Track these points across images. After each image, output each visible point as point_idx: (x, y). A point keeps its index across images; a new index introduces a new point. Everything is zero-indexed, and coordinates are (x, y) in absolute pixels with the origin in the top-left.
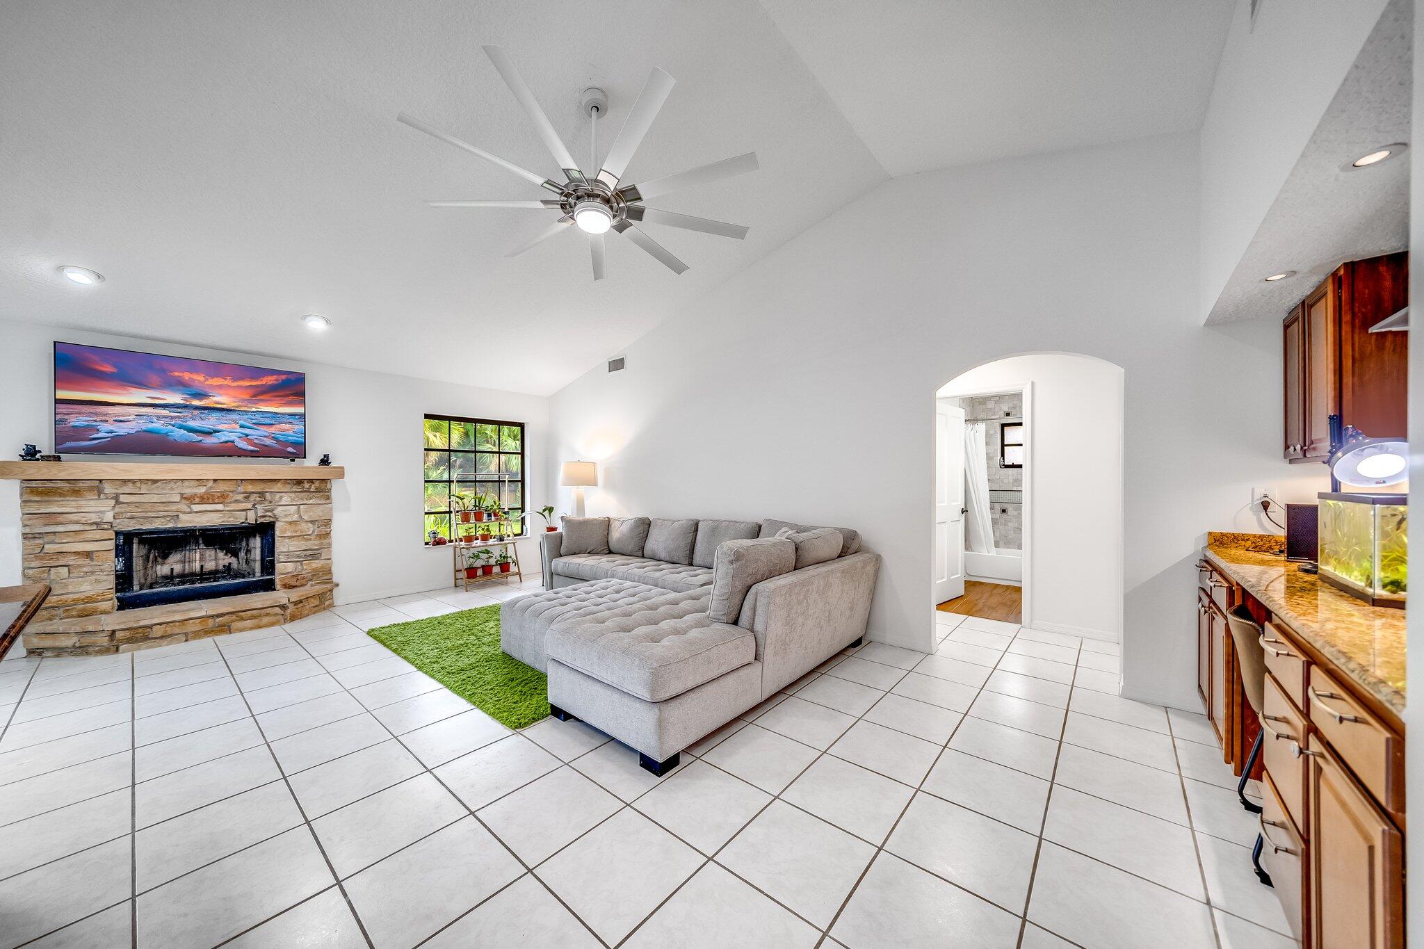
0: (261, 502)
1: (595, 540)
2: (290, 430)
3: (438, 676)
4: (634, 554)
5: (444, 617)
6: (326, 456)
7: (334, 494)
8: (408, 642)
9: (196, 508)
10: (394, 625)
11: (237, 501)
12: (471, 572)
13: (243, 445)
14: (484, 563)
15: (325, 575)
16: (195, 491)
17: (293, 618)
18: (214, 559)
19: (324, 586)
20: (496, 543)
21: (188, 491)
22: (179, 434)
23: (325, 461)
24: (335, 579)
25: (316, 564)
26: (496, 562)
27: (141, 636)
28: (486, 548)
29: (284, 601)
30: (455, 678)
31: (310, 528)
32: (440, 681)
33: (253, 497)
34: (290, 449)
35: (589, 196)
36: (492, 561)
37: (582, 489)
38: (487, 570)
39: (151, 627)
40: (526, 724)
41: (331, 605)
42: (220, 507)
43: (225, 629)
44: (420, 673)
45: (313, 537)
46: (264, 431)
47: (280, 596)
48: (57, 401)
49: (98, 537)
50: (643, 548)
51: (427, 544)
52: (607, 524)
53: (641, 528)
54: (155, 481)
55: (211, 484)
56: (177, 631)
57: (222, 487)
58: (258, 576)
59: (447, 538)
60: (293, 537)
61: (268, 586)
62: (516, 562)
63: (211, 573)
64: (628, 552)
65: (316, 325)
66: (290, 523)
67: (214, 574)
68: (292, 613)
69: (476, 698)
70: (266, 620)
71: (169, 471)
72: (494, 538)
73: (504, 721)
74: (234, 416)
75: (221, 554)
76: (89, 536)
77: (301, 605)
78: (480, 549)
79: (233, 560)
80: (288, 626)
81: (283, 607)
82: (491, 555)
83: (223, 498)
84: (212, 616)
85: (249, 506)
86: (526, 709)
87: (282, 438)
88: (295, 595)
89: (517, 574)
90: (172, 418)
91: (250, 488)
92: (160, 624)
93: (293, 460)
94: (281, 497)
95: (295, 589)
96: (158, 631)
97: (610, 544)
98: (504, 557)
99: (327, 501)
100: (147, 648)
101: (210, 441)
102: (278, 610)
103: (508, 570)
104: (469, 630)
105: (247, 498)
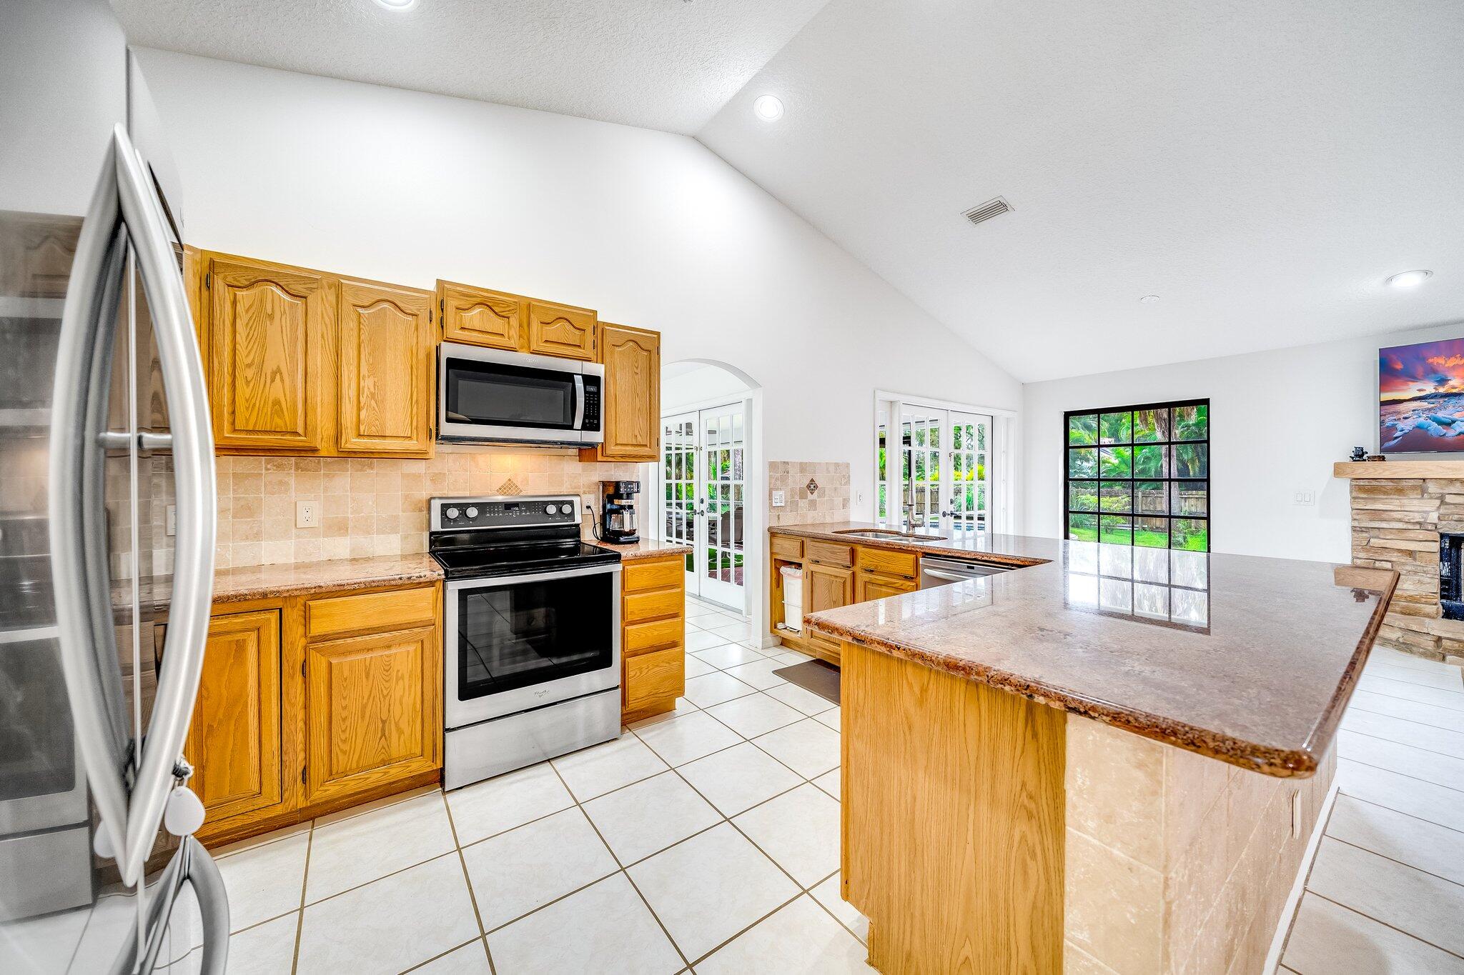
22: (1434, 428)
48: (1381, 404)
49: (1421, 537)
76: (1410, 535)
90: (1430, 410)
101: (1451, 433)
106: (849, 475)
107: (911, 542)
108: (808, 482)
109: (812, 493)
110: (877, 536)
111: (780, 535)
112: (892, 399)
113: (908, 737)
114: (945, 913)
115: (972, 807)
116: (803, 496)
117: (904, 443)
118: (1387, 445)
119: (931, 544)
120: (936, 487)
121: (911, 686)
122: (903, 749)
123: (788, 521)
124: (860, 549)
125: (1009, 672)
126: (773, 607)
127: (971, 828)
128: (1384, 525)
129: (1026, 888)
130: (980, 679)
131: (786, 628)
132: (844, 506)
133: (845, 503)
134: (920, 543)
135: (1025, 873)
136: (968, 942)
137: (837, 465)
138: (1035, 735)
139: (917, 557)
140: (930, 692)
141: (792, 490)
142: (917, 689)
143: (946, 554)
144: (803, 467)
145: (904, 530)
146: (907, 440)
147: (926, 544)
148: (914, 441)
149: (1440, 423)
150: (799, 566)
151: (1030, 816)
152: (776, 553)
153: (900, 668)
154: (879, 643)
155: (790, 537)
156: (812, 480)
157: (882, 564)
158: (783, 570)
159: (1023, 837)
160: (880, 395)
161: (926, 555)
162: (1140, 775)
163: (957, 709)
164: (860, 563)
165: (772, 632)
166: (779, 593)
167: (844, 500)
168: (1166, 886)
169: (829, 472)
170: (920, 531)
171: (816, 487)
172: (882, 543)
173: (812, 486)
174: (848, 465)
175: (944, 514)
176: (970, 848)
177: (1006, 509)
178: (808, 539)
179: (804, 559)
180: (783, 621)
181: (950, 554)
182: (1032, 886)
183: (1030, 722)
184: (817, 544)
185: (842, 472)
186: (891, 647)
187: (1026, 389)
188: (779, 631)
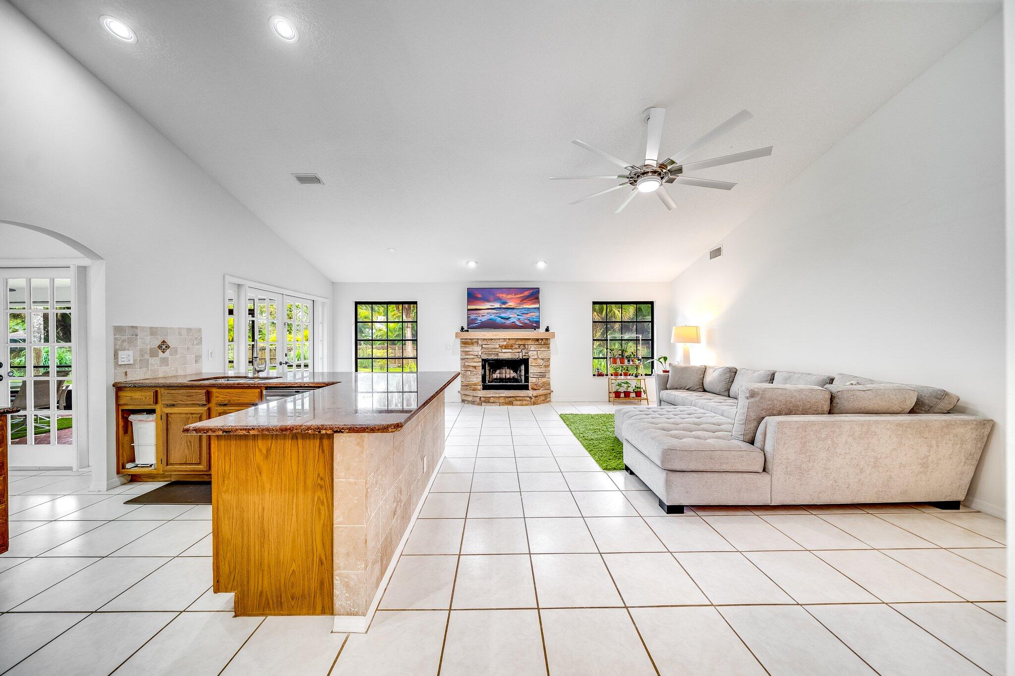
0: (524, 349)
1: (693, 381)
2: (533, 315)
3: (581, 439)
4: (722, 393)
5: (595, 415)
6: (548, 327)
7: (551, 346)
8: (573, 423)
9: (504, 351)
10: (571, 414)
11: (516, 348)
12: (617, 394)
13: (518, 323)
14: (625, 390)
15: (547, 385)
16: (503, 343)
17: (534, 404)
18: (509, 373)
19: (547, 391)
20: (633, 378)
21: (501, 344)
22: (499, 320)
23: (547, 330)
24: (552, 389)
25: (544, 380)
26: (634, 390)
27: (487, 401)
28: (626, 380)
29: (531, 395)
30: (587, 442)
31: (541, 362)
32: (581, 442)
33: (522, 346)
34: (534, 325)
35: (643, 174)
36: (630, 389)
37: (688, 345)
38: (627, 394)
39: (490, 398)
40: (609, 470)
41: (550, 401)
42: (510, 351)
43: (511, 403)
44: (574, 437)
45: (542, 367)
46: (525, 316)
47: (530, 393)
48: (468, 310)
49: (477, 361)
50: (729, 390)
51: (594, 375)
52: (704, 370)
53: (728, 375)
54: (492, 339)
55: (508, 340)
56: (497, 401)
57: (511, 342)
58: (523, 383)
59: (605, 373)
60: (535, 366)
61: (526, 388)
62: (645, 392)
63: (508, 379)
64: (717, 392)
65: (541, 265)
66: (534, 359)
67: (510, 380)
68: (535, 401)
69: (592, 452)
70: (525, 402)
71: (496, 335)
72: (632, 375)
73: (600, 465)
74: (515, 311)
75: (512, 372)
76: (475, 360)
77: (538, 398)
78: (623, 381)
79: (515, 374)
80: (532, 407)
81: (530, 398)
82: (629, 385)
83: (511, 347)
84: (507, 397)
85: (520, 350)
86: (613, 464)
87: (531, 319)
88: (535, 393)
89: (645, 399)
90: (497, 313)
91: (520, 343)
92: (493, 397)
93: (535, 330)
94: (531, 347)
95: (536, 391)
96: (492, 400)
97: (705, 385)
98: (638, 388)
99: (549, 349)
100: (490, 406)
101: (508, 322)
102: (528, 399)
103: (640, 396)
104: (604, 424)
105: (519, 347)
106: (201, 338)
107: (257, 381)
108: (159, 343)
109: (164, 352)
110: (228, 380)
111: (128, 389)
112: (240, 283)
113: (259, 478)
114: (282, 559)
115: (295, 497)
116: (153, 354)
117: (249, 314)
118: (471, 326)
119: (270, 381)
120: (274, 346)
121: (260, 450)
122: (256, 486)
123: (137, 376)
124: (214, 390)
125: (311, 424)
126: (121, 450)
127: (294, 507)
128: (468, 357)
129: (320, 519)
130: (298, 431)
131: (136, 466)
132: (196, 362)
133: (198, 359)
134: (264, 381)
135: (320, 513)
136: (294, 562)
137: (189, 330)
138: (323, 451)
139: (261, 391)
140: (272, 450)
141: (141, 350)
142: (264, 451)
143: (282, 385)
144: (153, 331)
145: (250, 375)
146: (251, 312)
147: (267, 381)
148: (257, 312)
149: (502, 318)
150: (151, 412)
151: (321, 487)
152: (121, 405)
153: (254, 443)
154: (241, 430)
155: (141, 389)
156: (164, 342)
157: (234, 398)
158: (132, 418)
159: (319, 498)
160: (229, 279)
161: (267, 388)
162: (358, 448)
163: (287, 454)
164: (214, 400)
165: (118, 472)
166: (127, 438)
167: (196, 357)
168: (366, 483)
169: (182, 335)
170: (261, 375)
171: (168, 347)
172: (234, 384)
173: (164, 346)
174: (200, 330)
175: (281, 364)
176: (294, 517)
177: (322, 359)
178: (162, 389)
179: (158, 405)
180: (133, 461)
181: (284, 385)
182: (323, 517)
183: (321, 447)
184: (173, 391)
185: (194, 336)
186: (249, 429)
187: (334, 286)
188: (128, 470)
